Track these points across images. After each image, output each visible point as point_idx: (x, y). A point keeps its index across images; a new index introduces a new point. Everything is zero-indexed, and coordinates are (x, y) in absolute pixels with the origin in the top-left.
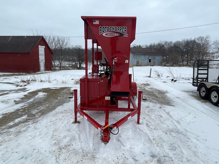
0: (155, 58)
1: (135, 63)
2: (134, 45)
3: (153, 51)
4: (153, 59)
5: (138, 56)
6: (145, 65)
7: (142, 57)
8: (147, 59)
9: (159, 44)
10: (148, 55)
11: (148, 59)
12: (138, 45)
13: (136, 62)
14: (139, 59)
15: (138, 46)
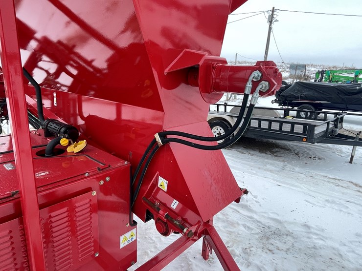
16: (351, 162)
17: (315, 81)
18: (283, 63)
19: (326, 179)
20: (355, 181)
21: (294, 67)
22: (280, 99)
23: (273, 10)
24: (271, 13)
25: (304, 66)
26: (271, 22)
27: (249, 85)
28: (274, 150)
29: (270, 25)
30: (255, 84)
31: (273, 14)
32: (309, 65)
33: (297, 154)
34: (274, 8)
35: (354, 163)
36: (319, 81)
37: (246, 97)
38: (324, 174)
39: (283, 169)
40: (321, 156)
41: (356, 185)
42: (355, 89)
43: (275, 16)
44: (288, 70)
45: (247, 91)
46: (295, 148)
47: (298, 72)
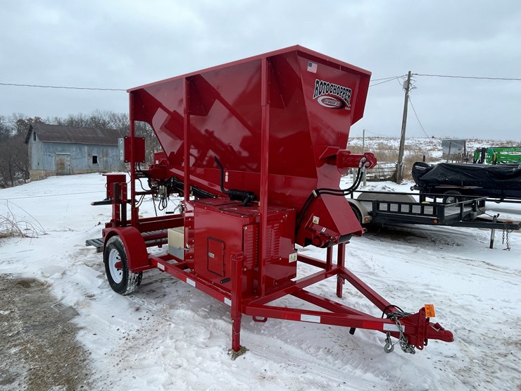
0: (107, 152)
1: (54, 168)
2: (17, 115)
3: (101, 135)
4: (103, 156)
5: (60, 149)
6: (83, 172)
7: (73, 150)
8: (86, 155)
9: (93, 119)
10: (87, 145)
11: (89, 155)
12: (33, 118)
13: (57, 165)
14: (63, 157)
15: (31, 119)
16: (491, 247)
17: (475, 162)
18: (433, 137)
19: (458, 260)
20: (487, 261)
21: (448, 144)
22: (421, 185)
23: (409, 75)
24: (407, 79)
25: (464, 142)
26: (407, 89)
27: (361, 163)
28: (408, 238)
29: (407, 93)
30: (363, 163)
31: (409, 80)
32: (471, 141)
33: (434, 241)
34: (410, 72)
35: (495, 248)
36: (479, 162)
37: (359, 169)
38: (457, 256)
39: (415, 252)
40: (460, 243)
41: (488, 264)
42: (511, 172)
43: (411, 82)
44: (440, 148)
45: (360, 166)
46: (432, 235)
47: (454, 151)
